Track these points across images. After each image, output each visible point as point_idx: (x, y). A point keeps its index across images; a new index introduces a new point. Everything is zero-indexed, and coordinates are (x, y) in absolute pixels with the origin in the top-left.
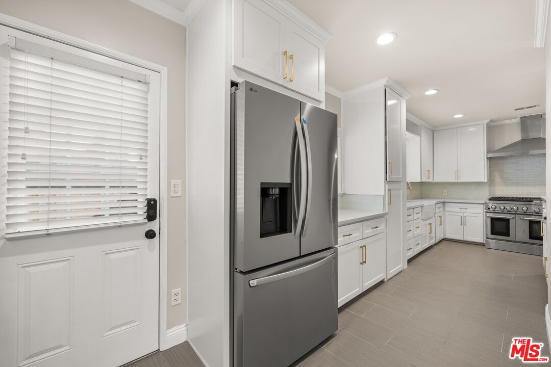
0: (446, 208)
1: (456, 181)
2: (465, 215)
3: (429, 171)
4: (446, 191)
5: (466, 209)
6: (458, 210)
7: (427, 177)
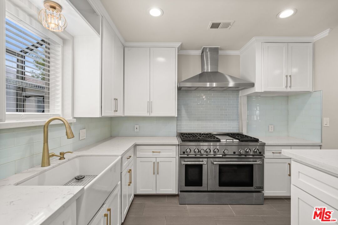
0: (138, 153)
1: (148, 115)
2: (158, 160)
3: (116, 99)
4: (138, 126)
5: (159, 152)
6: (150, 154)
7: (113, 109)
